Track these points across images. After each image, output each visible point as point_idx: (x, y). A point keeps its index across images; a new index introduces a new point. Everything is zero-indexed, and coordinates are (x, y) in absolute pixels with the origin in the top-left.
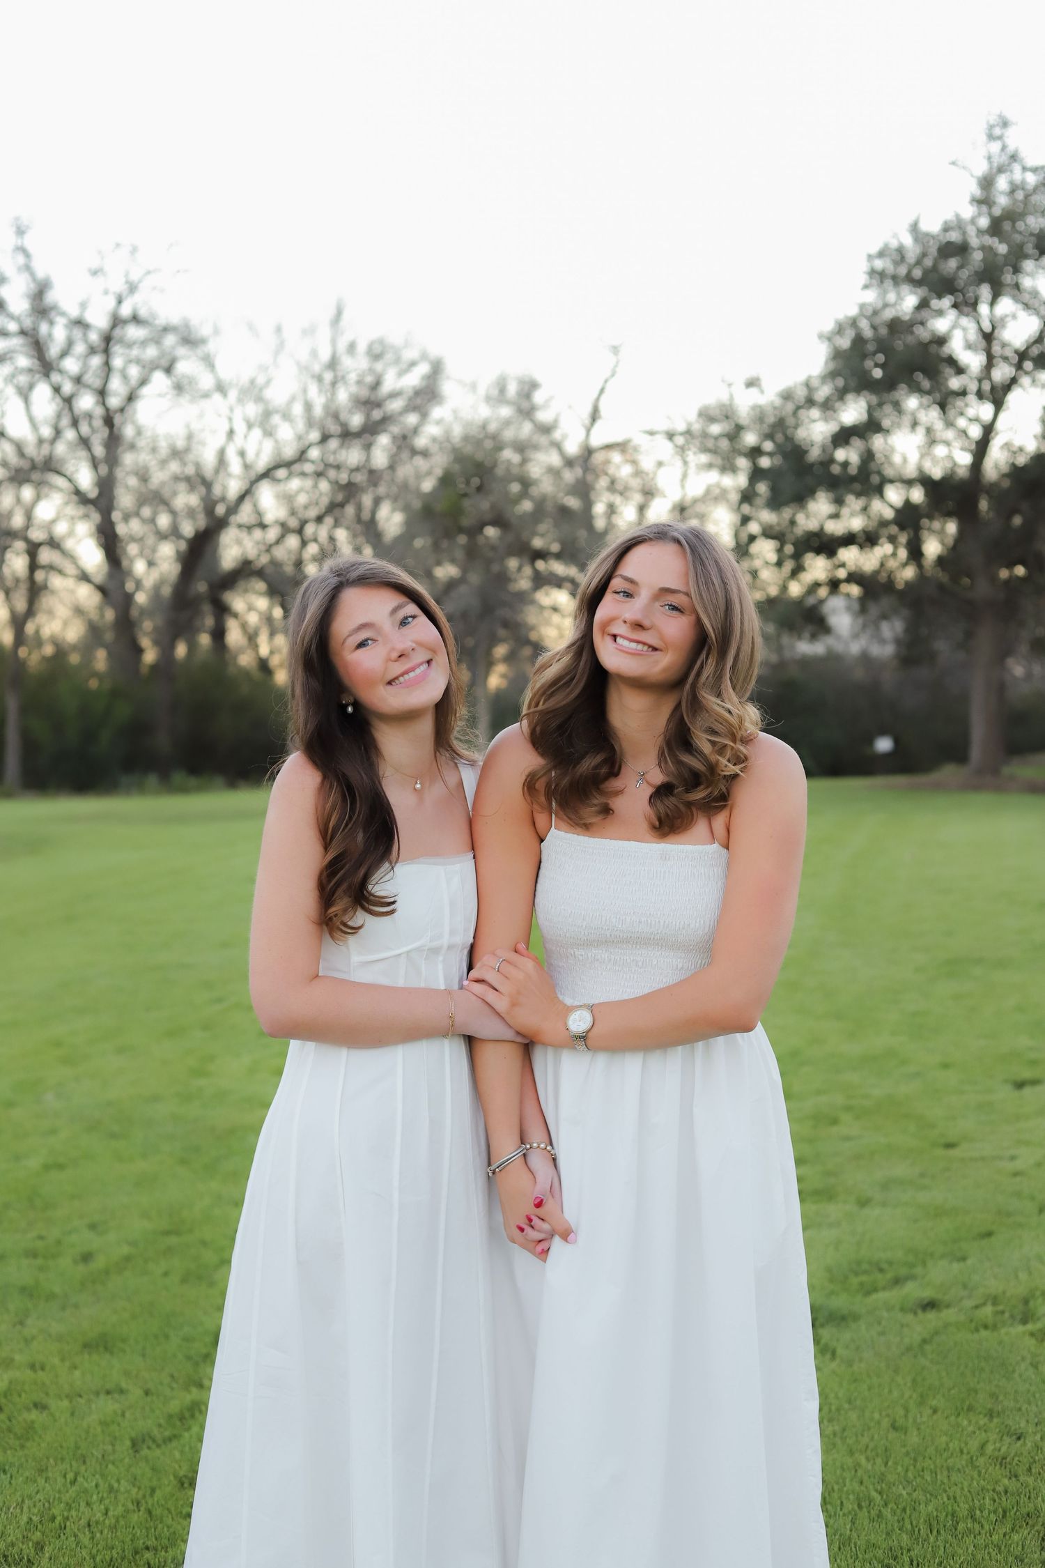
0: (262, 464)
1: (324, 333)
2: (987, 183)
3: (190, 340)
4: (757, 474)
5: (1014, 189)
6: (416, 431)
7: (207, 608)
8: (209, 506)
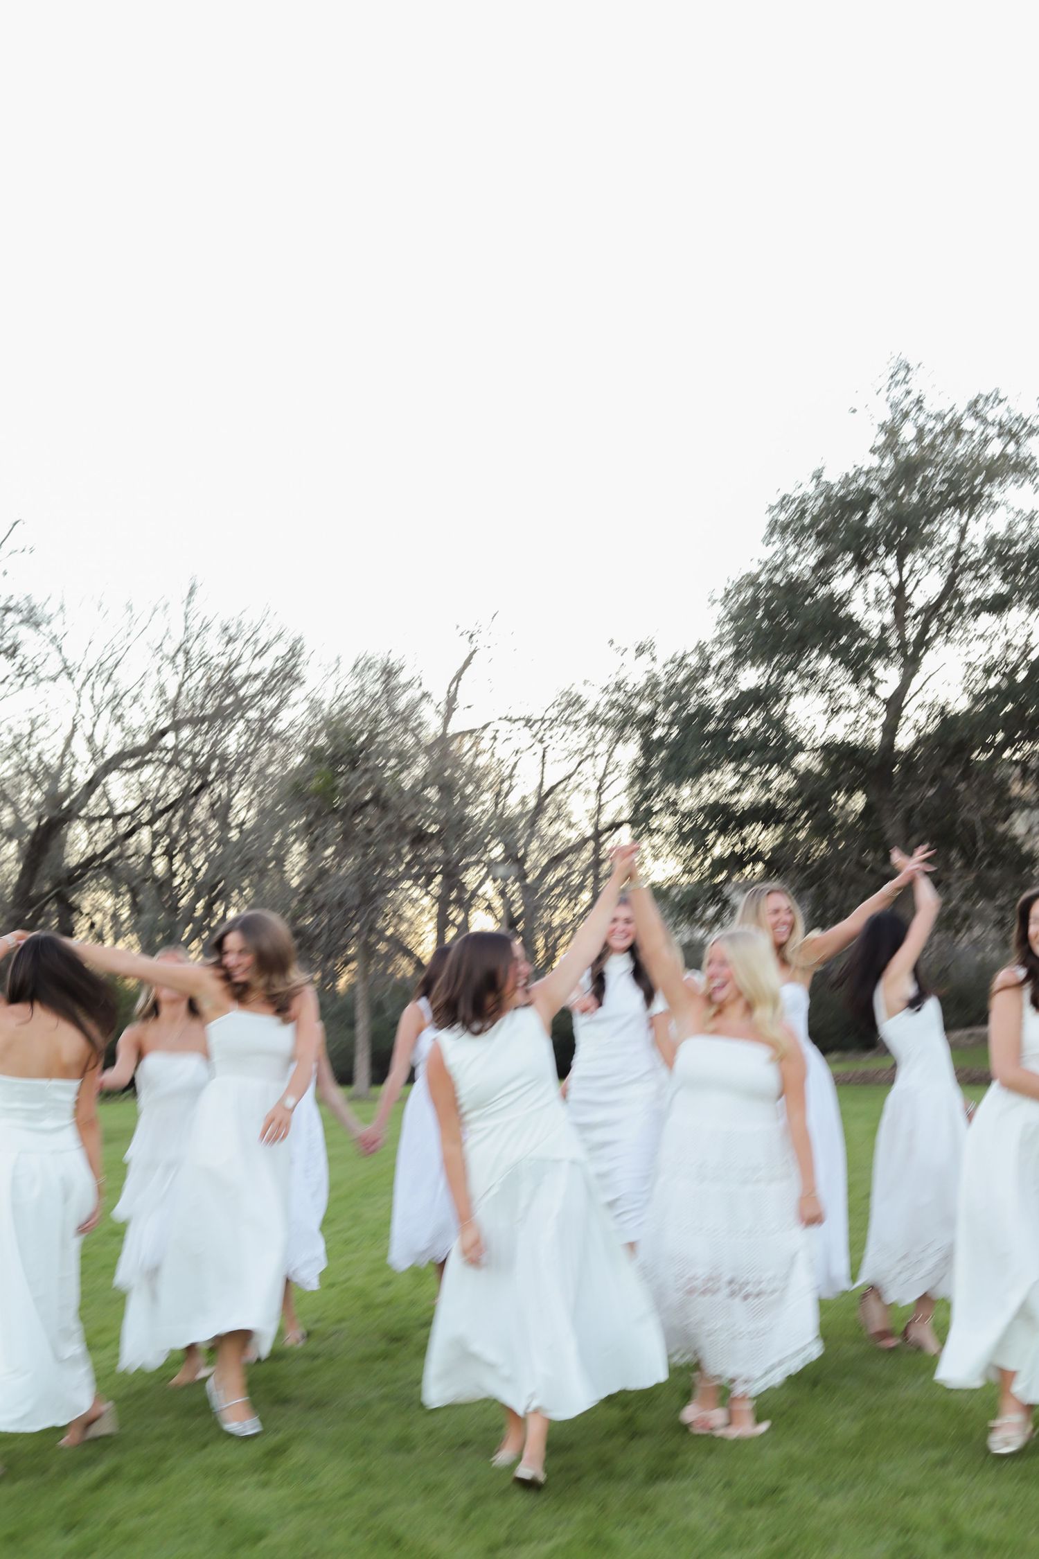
0: (110, 752)
1: (177, 610)
2: (892, 431)
3: (32, 620)
4: (649, 748)
5: (919, 438)
6: (274, 713)
7: (52, 907)
8: (54, 799)
